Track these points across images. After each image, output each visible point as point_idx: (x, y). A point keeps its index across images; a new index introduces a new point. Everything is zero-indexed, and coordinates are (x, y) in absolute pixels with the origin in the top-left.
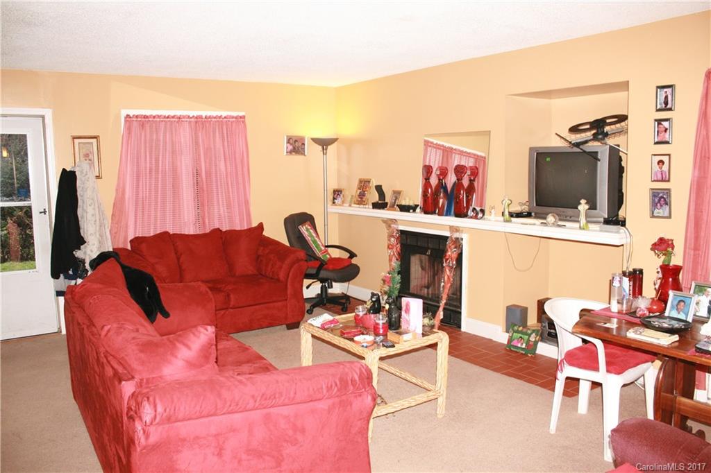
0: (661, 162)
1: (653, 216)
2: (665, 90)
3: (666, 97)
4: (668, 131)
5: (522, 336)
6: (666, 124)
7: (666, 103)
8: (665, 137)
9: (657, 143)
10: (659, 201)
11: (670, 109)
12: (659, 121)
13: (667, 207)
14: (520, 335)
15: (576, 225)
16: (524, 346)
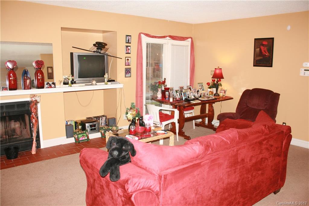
0: (128, 59)
1: (125, 77)
2: (129, 37)
3: (129, 39)
4: (130, 50)
5: (83, 135)
6: (129, 48)
7: (129, 41)
8: (129, 51)
9: (126, 53)
10: (127, 72)
11: (130, 43)
12: (127, 46)
13: (130, 74)
14: (82, 135)
15: (104, 83)
16: (86, 138)
